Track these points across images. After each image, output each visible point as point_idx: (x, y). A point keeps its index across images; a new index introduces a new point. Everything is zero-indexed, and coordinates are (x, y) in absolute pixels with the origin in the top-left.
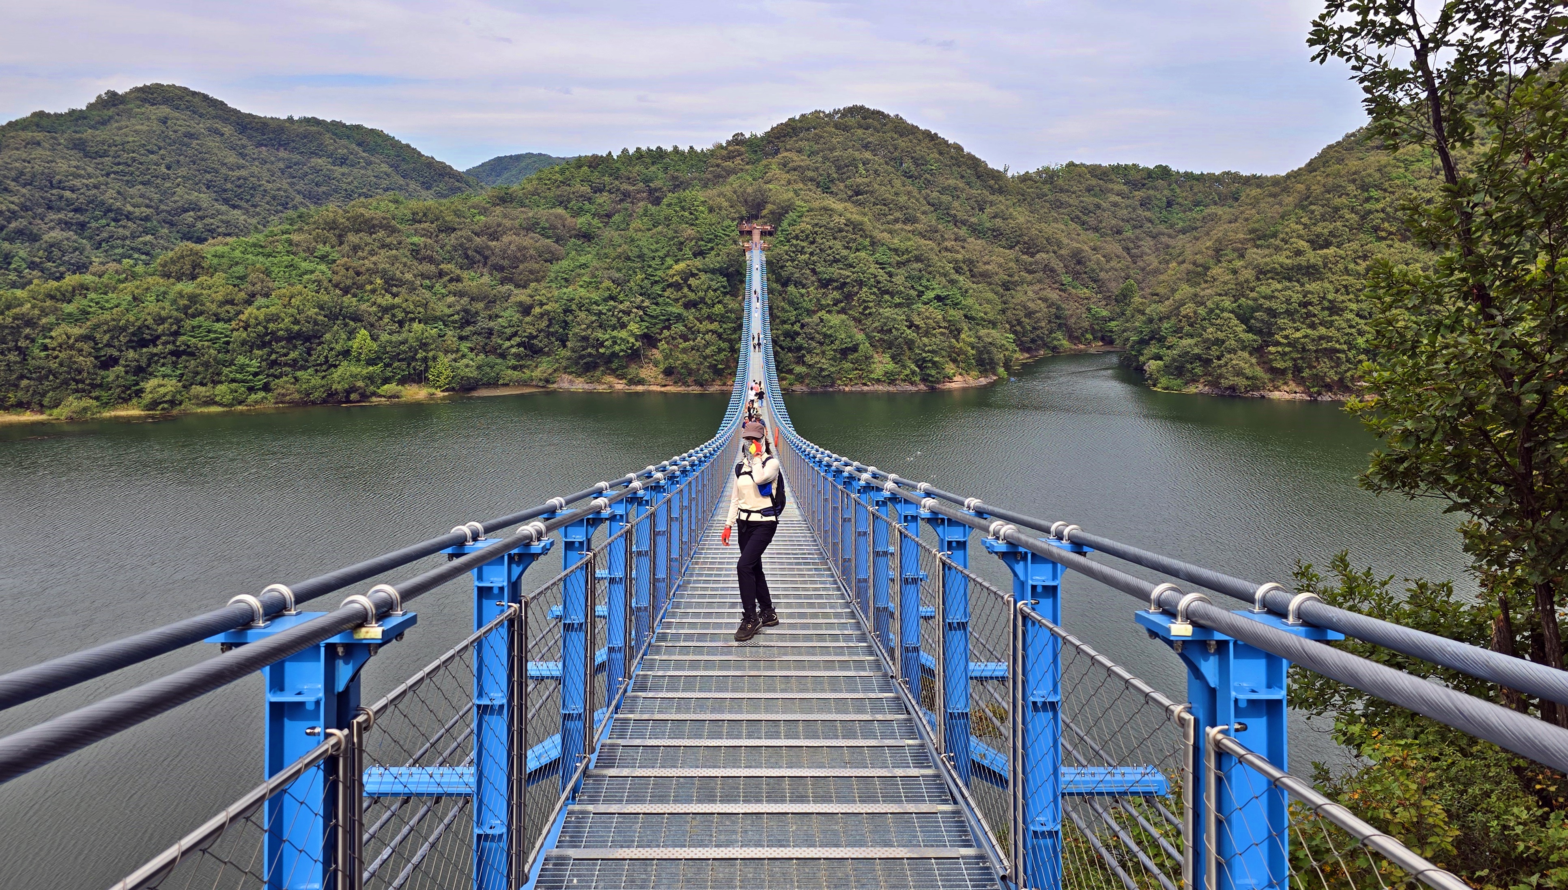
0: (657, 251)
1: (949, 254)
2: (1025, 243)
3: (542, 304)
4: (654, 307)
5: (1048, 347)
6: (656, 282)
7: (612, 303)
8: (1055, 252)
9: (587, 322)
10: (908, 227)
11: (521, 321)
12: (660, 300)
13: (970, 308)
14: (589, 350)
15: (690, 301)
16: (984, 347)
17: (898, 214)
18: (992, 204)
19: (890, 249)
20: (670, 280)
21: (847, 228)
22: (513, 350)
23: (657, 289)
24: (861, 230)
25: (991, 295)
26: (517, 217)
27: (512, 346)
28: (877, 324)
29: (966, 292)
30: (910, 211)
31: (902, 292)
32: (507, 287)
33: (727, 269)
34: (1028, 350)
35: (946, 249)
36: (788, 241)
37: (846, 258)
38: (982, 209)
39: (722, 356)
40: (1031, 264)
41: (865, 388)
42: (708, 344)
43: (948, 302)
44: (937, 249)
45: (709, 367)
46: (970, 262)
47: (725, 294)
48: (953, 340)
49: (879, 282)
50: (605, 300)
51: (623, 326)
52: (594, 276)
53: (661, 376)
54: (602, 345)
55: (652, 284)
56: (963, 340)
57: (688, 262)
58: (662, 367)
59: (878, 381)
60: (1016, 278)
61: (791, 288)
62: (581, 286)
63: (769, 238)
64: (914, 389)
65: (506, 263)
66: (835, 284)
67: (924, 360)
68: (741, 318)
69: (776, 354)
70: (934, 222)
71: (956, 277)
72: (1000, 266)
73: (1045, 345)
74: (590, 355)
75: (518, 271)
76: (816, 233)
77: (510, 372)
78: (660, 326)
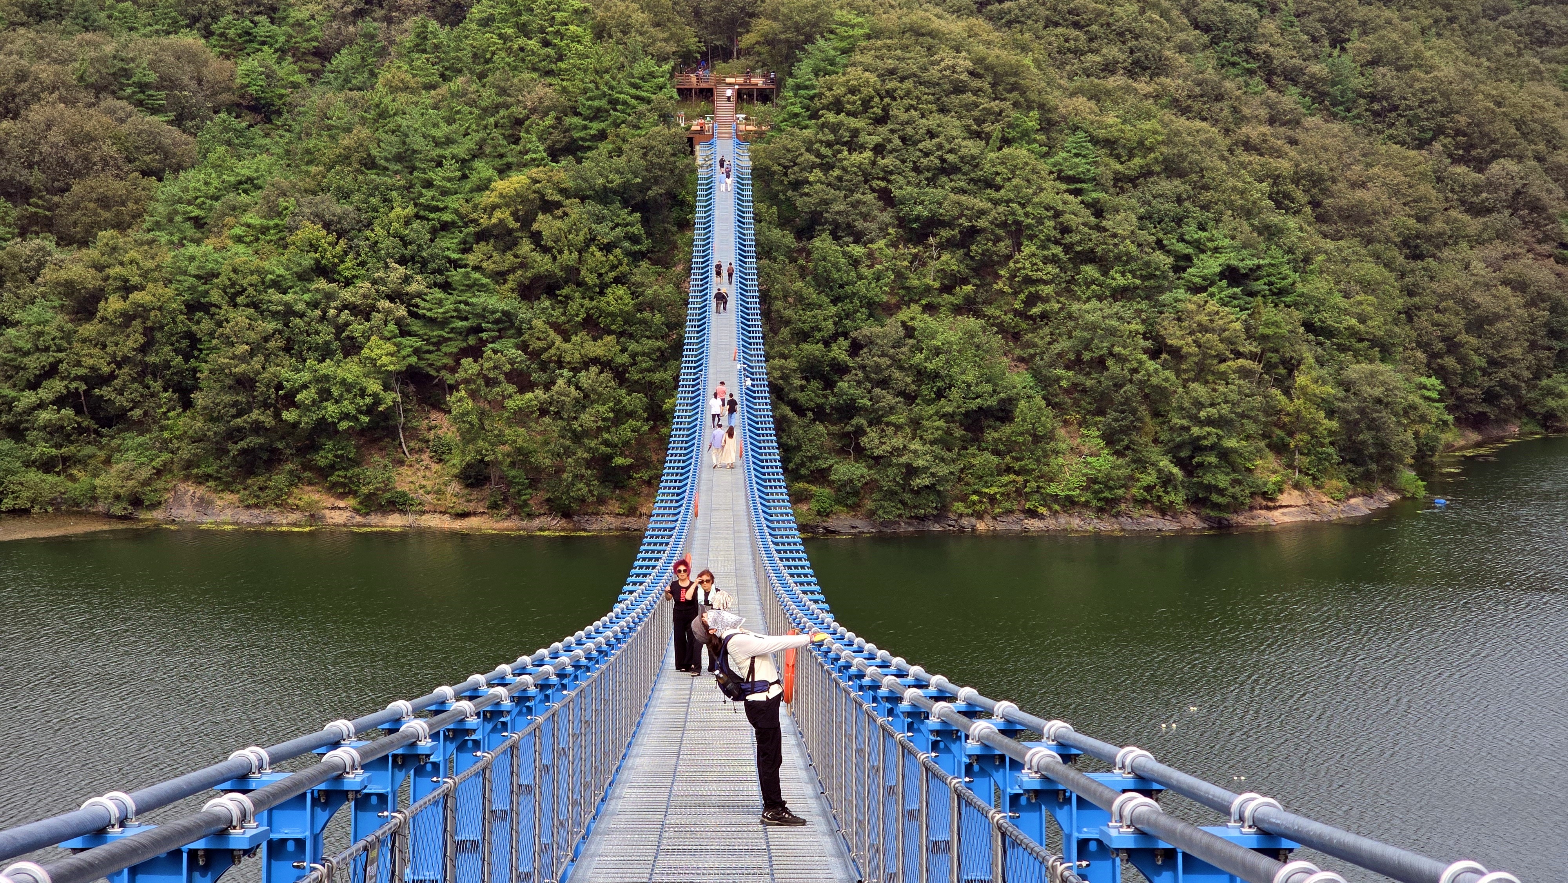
0: (449, 141)
1: (1255, 158)
2: (1458, 132)
3: (126, 289)
4: (439, 294)
5: (1532, 415)
6: (446, 227)
7: (322, 284)
8: (1540, 159)
9: (252, 336)
10: (1143, 86)
11: (68, 336)
12: (456, 276)
13: (1320, 304)
14: (255, 414)
15: (537, 279)
16: (1362, 411)
17: (1113, 52)
18: (1365, 28)
19: (1095, 141)
20: (484, 222)
21: (975, 83)
22: (44, 416)
23: (448, 244)
24: (1014, 87)
25: (1371, 269)
26: (72, 58)
27: (41, 405)
28: (1064, 344)
29: (1307, 260)
30: (1143, 42)
31: (1130, 258)
32: (36, 242)
33: (643, 188)
34: (1477, 422)
35: (1248, 146)
36: (814, 116)
37: (974, 162)
38: (1338, 42)
39: (626, 431)
40: (1477, 189)
41: (1034, 524)
42: (586, 399)
43: (1259, 286)
44: (1223, 142)
45: (589, 464)
46: (1315, 181)
47: (636, 257)
48: (1276, 392)
49: (1065, 230)
50: (304, 277)
51: (352, 348)
52: (274, 211)
53: (455, 487)
54: (289, 400)
55: (434, 232)
56: (1303, 389)
57: (534, 172)
58: (456, 461)
59: (1069, 504)
60: (1439, 225)
61: (823, 243)
62: (239, 239)
63: (759, 107)
64: (1168, 526)
65: (35, 178)
66: (946, 233)
67: (1197, 447)
68: (680, 324)
69: (781, 425)
70: (1210, 74)
71: (1276, 218)
72: (1395, 192)
73: (1524, 409)
74: (257, 428)
75: (68, 199)
76: (890, 94)
77: (33, 476)
78: (452, 348)
